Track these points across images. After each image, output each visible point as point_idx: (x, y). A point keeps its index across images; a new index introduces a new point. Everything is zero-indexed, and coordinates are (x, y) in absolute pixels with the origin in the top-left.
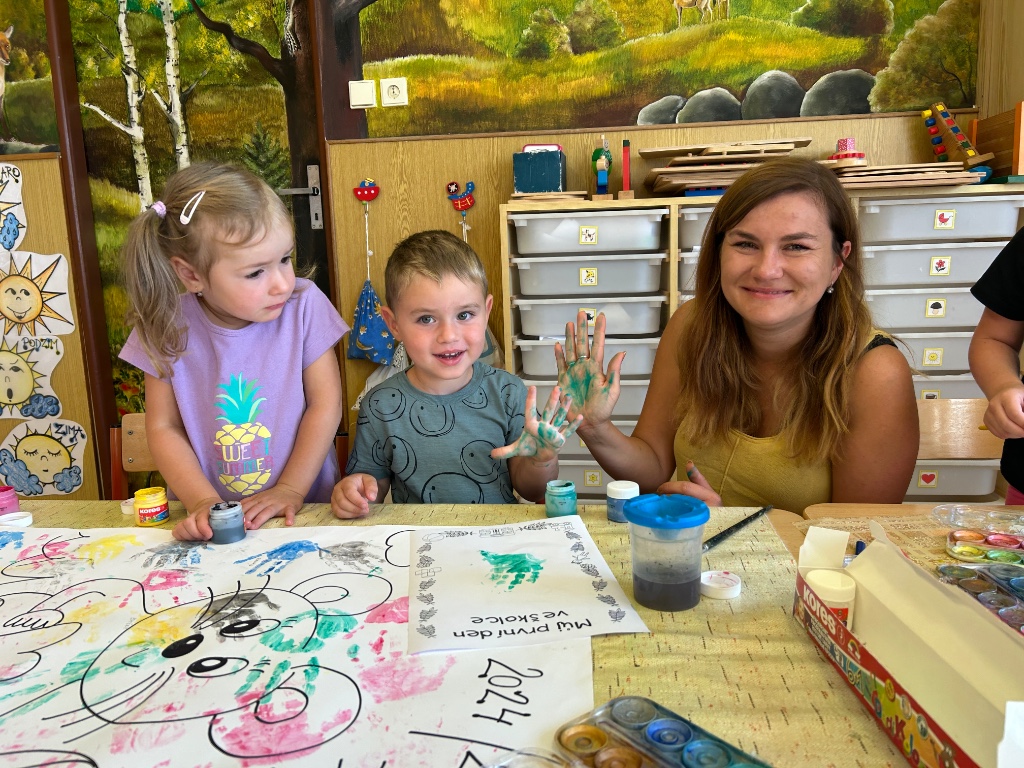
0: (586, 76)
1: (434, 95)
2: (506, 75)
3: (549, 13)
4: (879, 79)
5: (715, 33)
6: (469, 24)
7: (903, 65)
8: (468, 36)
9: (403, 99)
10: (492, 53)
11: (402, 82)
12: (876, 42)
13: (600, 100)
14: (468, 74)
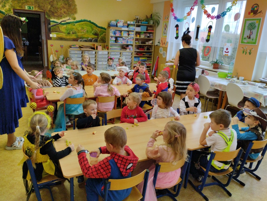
0: (74, 36)
1: (59, 36)
2: (66, 35)
3: (70, 30)
4: (98, 40)
5: (85, 34)
6: (62, 30)
7: (101, 39)
8: (62, 31)
9: (56, 37)
10: (65, 33)
11: (56, 35)
12: (98, 36)
13: (75, 39)
14: (62, 35)
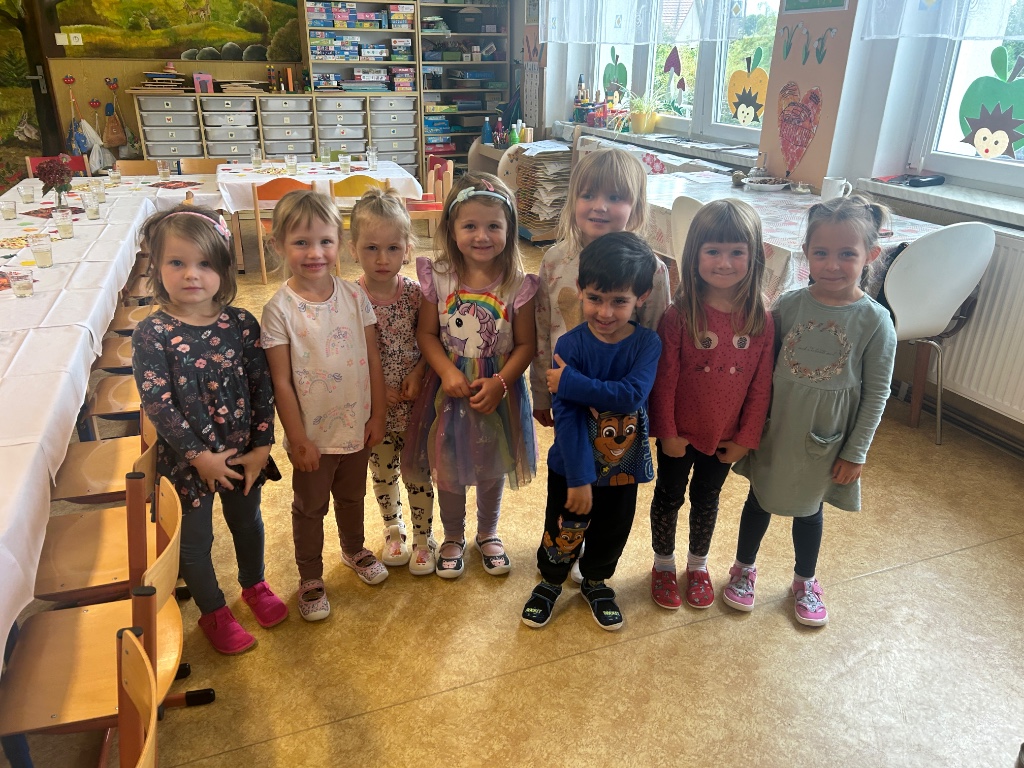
0: (157, 38)
1: (94, 42)
2: (124, 35)
3: (139, 12)
4: (268, 48)
5: (207, 27)
6: (106, 14)
7: (276, 44)
8: (106, 19)
9: (81, 43)
10: (117, 26)
11: (79, 35)
12: (265, 36)
13: (166, 48)
14: (108, 34)
